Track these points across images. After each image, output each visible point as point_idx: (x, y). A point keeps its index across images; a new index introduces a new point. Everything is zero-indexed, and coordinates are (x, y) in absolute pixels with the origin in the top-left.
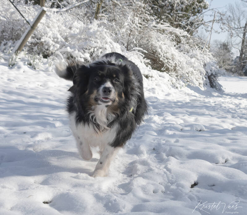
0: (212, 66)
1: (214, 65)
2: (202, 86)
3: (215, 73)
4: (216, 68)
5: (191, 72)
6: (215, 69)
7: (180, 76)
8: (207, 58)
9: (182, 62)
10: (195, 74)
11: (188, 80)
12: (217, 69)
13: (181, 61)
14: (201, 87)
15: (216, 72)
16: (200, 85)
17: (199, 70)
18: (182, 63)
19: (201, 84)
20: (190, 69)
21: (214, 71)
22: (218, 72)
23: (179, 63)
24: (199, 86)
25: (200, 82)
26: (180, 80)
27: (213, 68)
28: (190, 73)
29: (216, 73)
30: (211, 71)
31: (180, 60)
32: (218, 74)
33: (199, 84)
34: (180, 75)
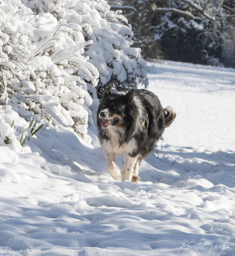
0: (114, 47)
1: (122, 42)
2: (84, 128)
3: (128, 74)
4: (132, 57)
5: (44, 75)
6: (127, 58)
7: (10, 90)
8: (92, 14)
9: (18, 35)
10: (61, 81)
11: (33, 105)
12: (133, 61)
13: (14, 29)
14: (82, 135)
15: (130, 70)
16: (79, 127)
17: (72, 64)
18: (16, 40)
19: (82, 124)
20: (40, 62)
21: (124, 65)
22: (137, 71)
23: (8, 37)
24: (72, 130)
25: (76, 114)
26: (9, 108)
27: (119, 53)
28: (42, 78)
29: (131, 76)
30: (110, 66)
31: (9, 25)
32: (137, 80)
33: (72, 123)
34: (9, 86)
